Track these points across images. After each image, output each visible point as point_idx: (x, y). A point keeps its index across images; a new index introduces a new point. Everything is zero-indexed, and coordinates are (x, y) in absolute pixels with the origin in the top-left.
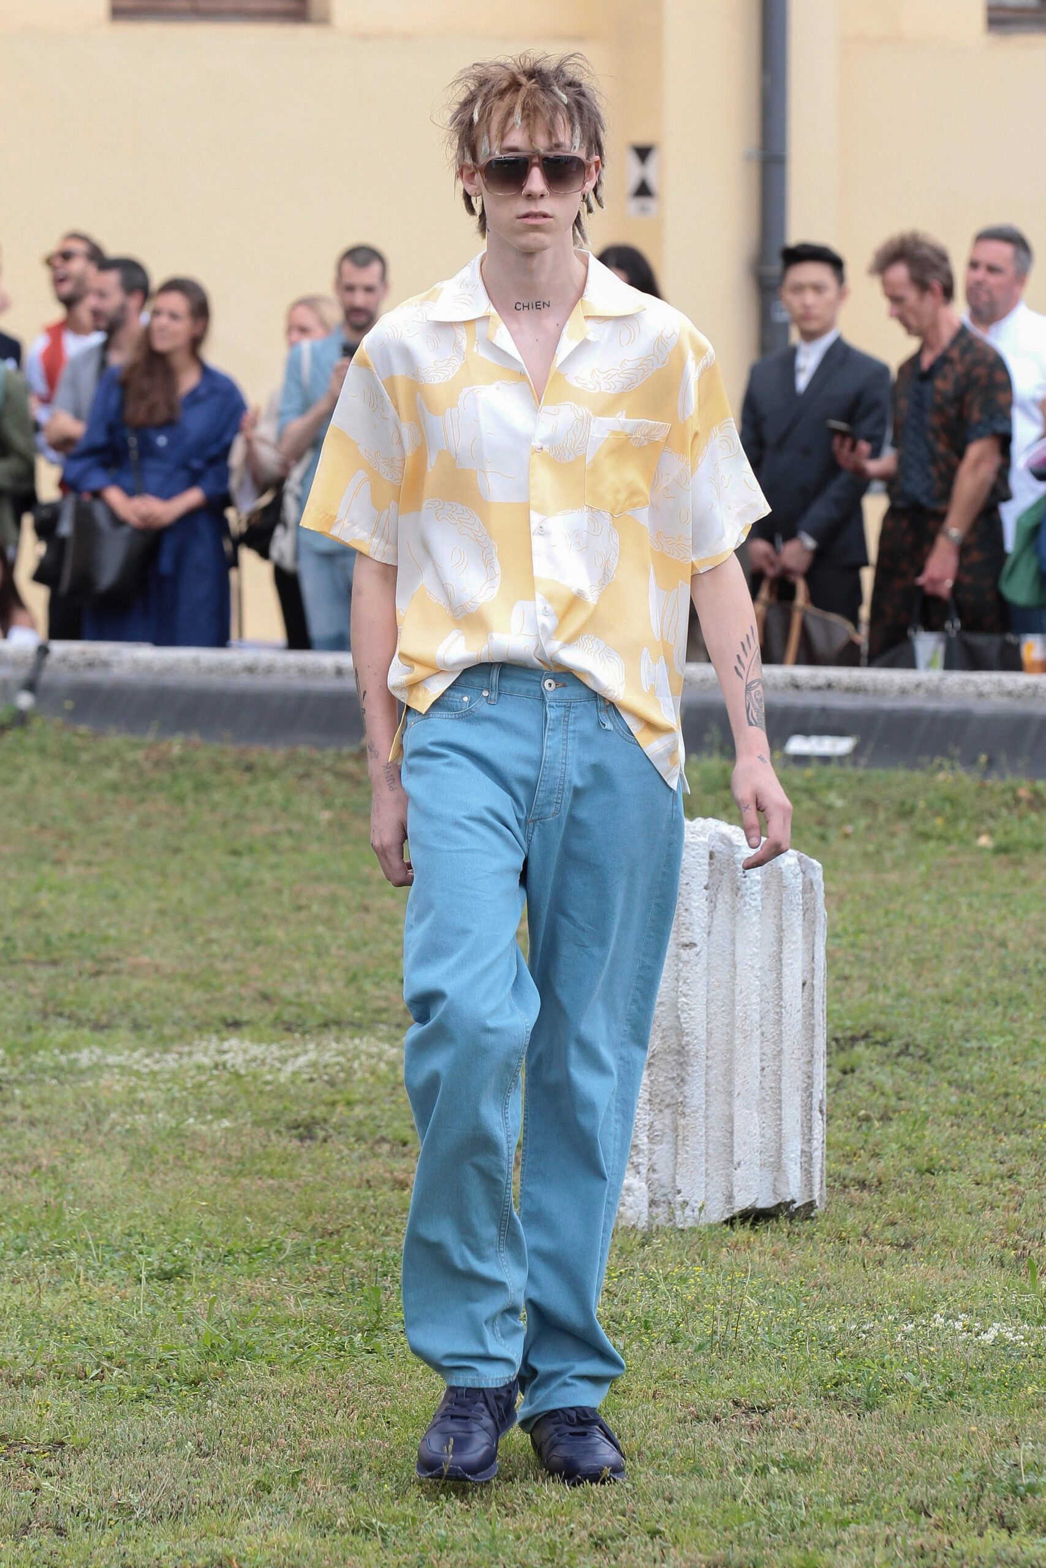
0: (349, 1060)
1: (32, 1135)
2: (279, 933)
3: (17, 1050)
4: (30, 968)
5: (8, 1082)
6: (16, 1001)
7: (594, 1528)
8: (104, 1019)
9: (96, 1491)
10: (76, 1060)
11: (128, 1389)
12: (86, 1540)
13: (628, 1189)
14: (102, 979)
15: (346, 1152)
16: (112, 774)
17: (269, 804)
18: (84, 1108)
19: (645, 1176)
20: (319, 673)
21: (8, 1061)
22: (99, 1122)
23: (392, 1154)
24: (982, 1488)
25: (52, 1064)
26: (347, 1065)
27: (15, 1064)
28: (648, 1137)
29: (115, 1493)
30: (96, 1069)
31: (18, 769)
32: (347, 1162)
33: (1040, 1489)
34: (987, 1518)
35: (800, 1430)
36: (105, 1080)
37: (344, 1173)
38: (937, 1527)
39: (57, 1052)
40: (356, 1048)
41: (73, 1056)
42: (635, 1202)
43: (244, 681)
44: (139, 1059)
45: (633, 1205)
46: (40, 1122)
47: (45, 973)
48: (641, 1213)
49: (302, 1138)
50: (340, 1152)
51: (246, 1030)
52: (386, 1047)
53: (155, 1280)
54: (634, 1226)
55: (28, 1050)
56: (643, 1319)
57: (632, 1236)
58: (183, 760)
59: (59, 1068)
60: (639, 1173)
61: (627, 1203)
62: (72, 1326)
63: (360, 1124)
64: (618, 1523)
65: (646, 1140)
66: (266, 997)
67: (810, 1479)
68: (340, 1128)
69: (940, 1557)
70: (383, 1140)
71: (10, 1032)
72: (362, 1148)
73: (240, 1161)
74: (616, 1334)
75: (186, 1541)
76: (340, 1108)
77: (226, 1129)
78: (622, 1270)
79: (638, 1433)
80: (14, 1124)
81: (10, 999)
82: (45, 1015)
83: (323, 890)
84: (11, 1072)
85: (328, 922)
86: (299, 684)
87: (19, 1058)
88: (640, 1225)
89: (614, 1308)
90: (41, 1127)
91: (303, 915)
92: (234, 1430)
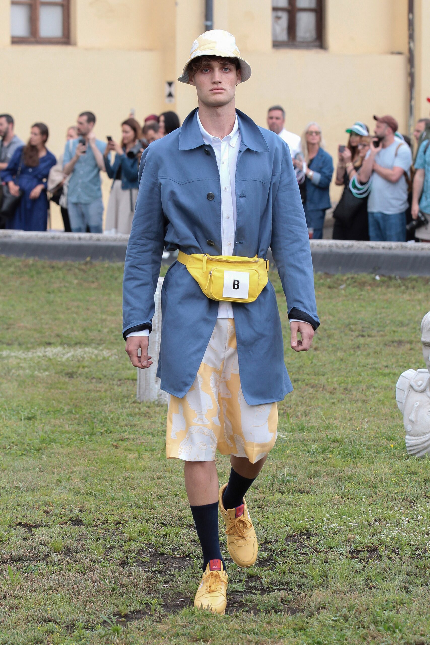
2: (62, 316)
7: (158, 493)
8: (10, 342)
9: (9, 482)
11: (18, 452)
12: (6, 497)
14: (10, 330)
15: (83, 382)
16: (12, 269)
17: (59, 278)
18: (4, 369)
20: (73, 239)
22: (9, 373)
23: (96, 382)
24: (274, 481)
26: (83, 356)
29: (15, 483)
30: (8, 357)
32: (83, 385)
33: (291, 482)
34: (275, 490)
35: (219, 464)
36: (11, 360)
37: (82, 388)
38: (260, 493)
40: (85, 351)
43: (51, 242)
44: (21, 354)
49: (69, 377)
51: (52, 345)
52: (94, 350)
53: (26, 420)
58: (33, 265)
63: (87, 373)
64: (165, 492)
66: (58, 336)
67: (222, 478)
68: (80, 375)
69: (261, 501)
70: (94, 378)
72: (87, 381)
73: (51, 384)
75: (36, 497)
76: (81, 369)
77: (47, 375)
79: (171, 465)
83: (75, 304)
85: (77, 313)
86: (68, 242)
91: (69, 311)
92: (50, 464)
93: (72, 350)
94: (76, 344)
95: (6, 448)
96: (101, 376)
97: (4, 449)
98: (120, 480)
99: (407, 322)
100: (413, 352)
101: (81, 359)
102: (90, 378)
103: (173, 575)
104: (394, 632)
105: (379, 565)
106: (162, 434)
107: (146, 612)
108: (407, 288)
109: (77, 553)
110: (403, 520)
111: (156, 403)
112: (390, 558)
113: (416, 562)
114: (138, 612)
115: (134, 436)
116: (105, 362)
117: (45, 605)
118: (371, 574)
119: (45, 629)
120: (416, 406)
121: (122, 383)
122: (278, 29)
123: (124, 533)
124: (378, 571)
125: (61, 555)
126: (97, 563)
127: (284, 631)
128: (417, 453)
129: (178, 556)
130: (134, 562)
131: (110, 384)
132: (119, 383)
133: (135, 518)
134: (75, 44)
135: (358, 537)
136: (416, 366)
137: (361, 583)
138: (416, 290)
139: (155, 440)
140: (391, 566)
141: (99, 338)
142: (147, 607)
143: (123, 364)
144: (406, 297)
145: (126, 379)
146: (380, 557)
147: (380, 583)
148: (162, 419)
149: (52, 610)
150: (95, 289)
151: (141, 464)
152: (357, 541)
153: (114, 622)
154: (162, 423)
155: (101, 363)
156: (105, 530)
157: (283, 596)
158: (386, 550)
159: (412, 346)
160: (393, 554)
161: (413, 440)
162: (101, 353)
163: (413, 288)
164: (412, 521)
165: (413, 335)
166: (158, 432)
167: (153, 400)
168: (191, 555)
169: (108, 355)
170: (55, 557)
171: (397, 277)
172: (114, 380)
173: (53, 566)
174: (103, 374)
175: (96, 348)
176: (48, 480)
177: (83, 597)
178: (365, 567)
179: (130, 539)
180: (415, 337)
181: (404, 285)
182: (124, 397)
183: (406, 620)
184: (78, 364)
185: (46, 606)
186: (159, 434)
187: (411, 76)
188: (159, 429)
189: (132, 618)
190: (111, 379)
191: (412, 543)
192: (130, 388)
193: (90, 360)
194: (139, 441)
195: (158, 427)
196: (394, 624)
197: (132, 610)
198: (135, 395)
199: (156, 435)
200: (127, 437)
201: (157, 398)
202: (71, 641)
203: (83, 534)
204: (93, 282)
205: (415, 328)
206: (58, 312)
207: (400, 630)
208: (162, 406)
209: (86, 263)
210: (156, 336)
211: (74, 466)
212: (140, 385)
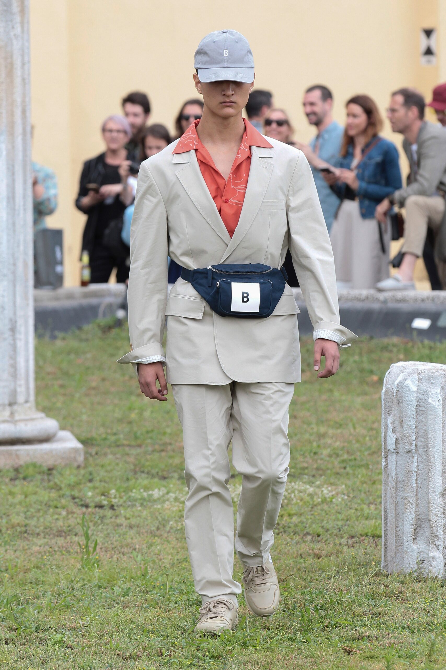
0: (289, 494)
1: (132, 533)
3: (122, 490)
4: (127, 449)
5: (117, 506)
6: (120, 465)
8: (165, 474)
10: (152, 495)
11: (183, 661)
13: (433, 558)
14: (164, 454)
15: (289, 540)
18: (157, 518)
19: (442, 551)
21: (118, 496)
22: (164, 526)
23: (312, 541)
25: (139, 497)
26: (288, 496)
27: (121, 497)
28: (443, 531)
30: (161, 500)
31: (118, 348)
32: (290, 545)
36: (167, 505)
37: (288, 551)
39: (142, 490)
40: (292, 488)
41: (150, 492)
42: (437, 564)
45: (436, 566)
46: (134, 526)
47: (134, 452)
48: (440, 570)
50: (286, 540)
52: (308, 487)
53: (195, 605)
54: (437, 577)
55: (128, 490)
56: (443, 624)
57: (436, 582)
59: (144, 499)
60: (439, 550)
61: (433, 565)
62: (154, 629)
63: (296, 526)
65: (442, 533)
70: (308, 534)
71: (118, 481)
72: (297, 538)
74: (430, 631)
78: (432, 599)
80: (122, 527)
81: (117, 464)
82: (135, 473)
84: (119, 501)
87: (123, 494)
88: (440, 576)
89: (428, 619)
90: (135, 529)
95: (162, 655)
96: (320, 531)
97: (158, 656)
106: (426, 628)
111: (415, 575)
115: (379, 632)
116: (326, 507)
131: (335, 544)
132: (350, 542)
139: (415, 640)
141: (315, 466)
143: (356, 510)
145: (361, 535)
148: (426, 603)
154: (425, 610)
155: (319, 507)
166: (420, 625)
167: (408, 571)
172: (342, 538)
175: (311, 483)
182: (360, 565)
186: (421, 628)
188: (422, 619)
190: (336, 535)
192: (369, 550)
195: (418, 618)
198: (379, 562)
199: (415, 631)
200: (367, 633)
201: (416, 567)
210: (413, 462)
212: (385, 544)
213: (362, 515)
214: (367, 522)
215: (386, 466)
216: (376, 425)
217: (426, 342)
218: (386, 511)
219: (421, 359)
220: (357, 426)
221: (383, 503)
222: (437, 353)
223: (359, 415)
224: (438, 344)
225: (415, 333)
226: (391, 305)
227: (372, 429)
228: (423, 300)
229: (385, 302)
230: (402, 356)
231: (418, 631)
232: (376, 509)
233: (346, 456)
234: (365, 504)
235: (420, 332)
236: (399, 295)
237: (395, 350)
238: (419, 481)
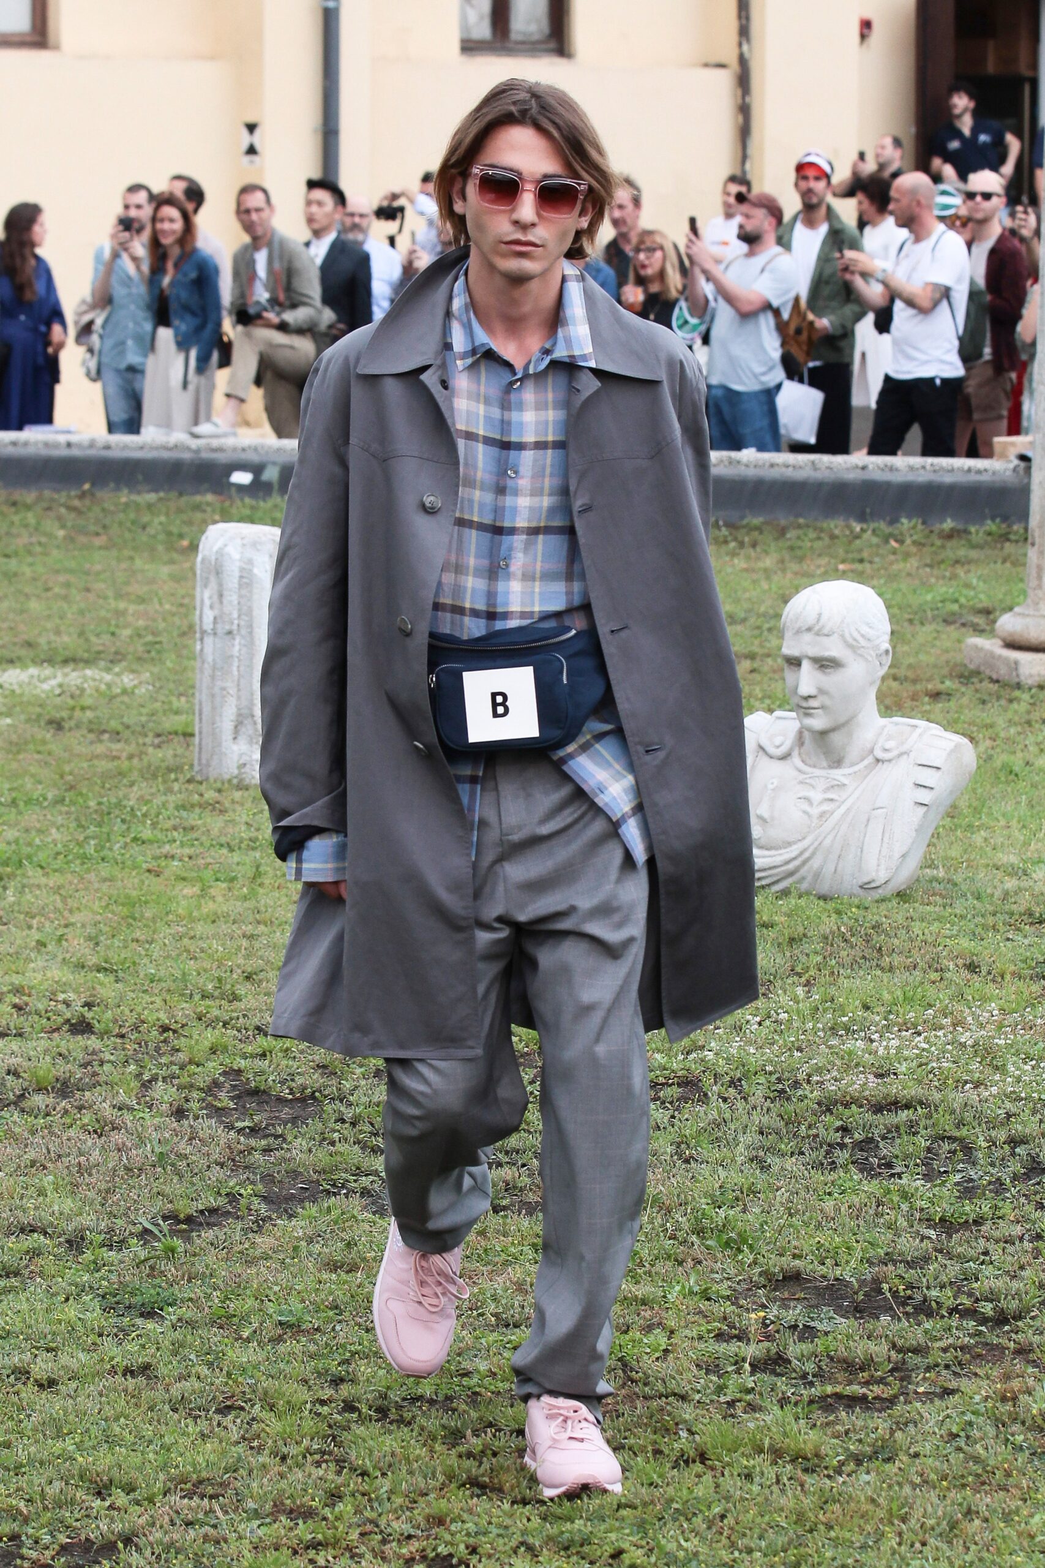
0: (82, 683)
2: (35, 605)
15: (82, 739)
17: (26, 526)
26: (81, 686)
32: (84, 745)
37: (82, 752)
40: (86, 675)
49: (55, 729)
51: (18, 664)
52: (104, 674)
63: (90, 722)
66: (28, 644)
68: (77, 725)
70: (105, 731)
72: (91, 736)
73: (17, 744)
76: (78, 713)
77: (9, 725)
83: (61, 578)
85: (65, 598)
91: (50, 594)
93: (59, 674)
94: (66, 662)
96: (120, 728)
98: (167, 941)
99: (742, 615)
100: (757, 677)
101: (78, 692)
102: (97, 730)
103: (280, 1136)
104: (739, 1250)
105: (702, 1114)
106: (249, 845)
107: (229, 1212)
108: (742, 545)
109: (83, 1090)
110: (748, 1022)
111: (235, 781)
112: (725, 1100)
113: (778, 1105)
114: (213, 1211)
115: (193, 849)
116: (126, 699)
117: (22, 1198)
118: (688, 1132)
119: (25, 1248)
120: (771, 787)
121: (164, 742)
122: (472, 16)
123: (178, 1050)
124: (702, 1125)
125: (51, 1095)
126: (125, 1111)
127: (512, 1249)
128: (774, 883)
129: (290, 1097)
130: (201, 1109)
131: (138, 744)
132: (157, 741)
133: (200, 1019)
134: (57, 47)
135: (658, 1056)
136: (764, 705)
137: (669, 1150)
138: (758, 549)
139: (236, 859)
140: (727, 1116)
141: (113, 650)
142: (230, 1202)
143: (163, 702)
144: (740, 563)
145: (170, 733)
146: (704, 1098)
147: (706, 1151)
148: (248, 815)
149: (36, 1208)
150: (100, 548)
151: (208, 907)
152: (656, 1065)
153: (166, 1231)
154: (247, 823)
155: (119, 699)
156: (140, 1044)
157: (509, 1178)
158: (716, 1083)
159: (755, 665)
160: (732, 1090)
161: (764, 857)
162: (117, 680)
163: (754, 545)
164: (767, 1023)
165: (757, 642)
166: (241, 842)
167: (227, 777)
168: (317, 1094)
169: (132, 684)
170: (39, 1100)
171: (721, 523)
172: (146, 736)
173: (36, 1117)
174: (122, 723)
175: (108, 670)
176: (19, 942)
177: (99, 1180)
178: (673, 1117)
179: (191, 1062)
180: (761, 646)
181: (735, 539)
182: (170, 770)
183: (762, 1225)
184: (71, 702)
185: (25, 1200)
186: (243, 846)
187: (744, 110)
188: (243, 835)
189: (201, 1224)
190: (140, 734)
191: (769, 1068)
192: (180, 751)
193: (96, 695)
194: (203, 862)
195: (240, 833)
196: (739, 1234)
197: (201, 1207)
198: (192, 766)
199: (236, 848)
201: (236, 772)
202: (78, 1271)
203: (94, 1053)
204: (97, 534)
205: (759, 628)
206: (27, 596)
207: (751, 1247)
208: (247, 789)
209: (83, 496)
211: (71, 911)
212: (200, 744)
213: (171, 710)
214: (177, 718)
215: (202, 650)
216: (186, 601)
217: (247, 500)
218: (200, 703)
219: (241, 520)
220: (164, 601)
221: (197, 694)
222: (259, 514)
223: (166, 588)
224: (262, 504)
225: (233, 490)
226: (205, 455)
227: (182, 605)
228: (244, 450)
229: (198, 451)
230: (217, 517)
231: (240, 848)
232: (187, 702)
233: (150, 638)
234: (173, 695)
235: (240, 488)
236: (215, 443)
237: (209, 509)
238: (242, 668)
